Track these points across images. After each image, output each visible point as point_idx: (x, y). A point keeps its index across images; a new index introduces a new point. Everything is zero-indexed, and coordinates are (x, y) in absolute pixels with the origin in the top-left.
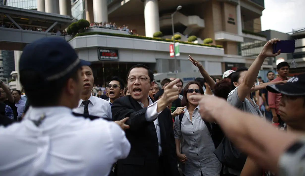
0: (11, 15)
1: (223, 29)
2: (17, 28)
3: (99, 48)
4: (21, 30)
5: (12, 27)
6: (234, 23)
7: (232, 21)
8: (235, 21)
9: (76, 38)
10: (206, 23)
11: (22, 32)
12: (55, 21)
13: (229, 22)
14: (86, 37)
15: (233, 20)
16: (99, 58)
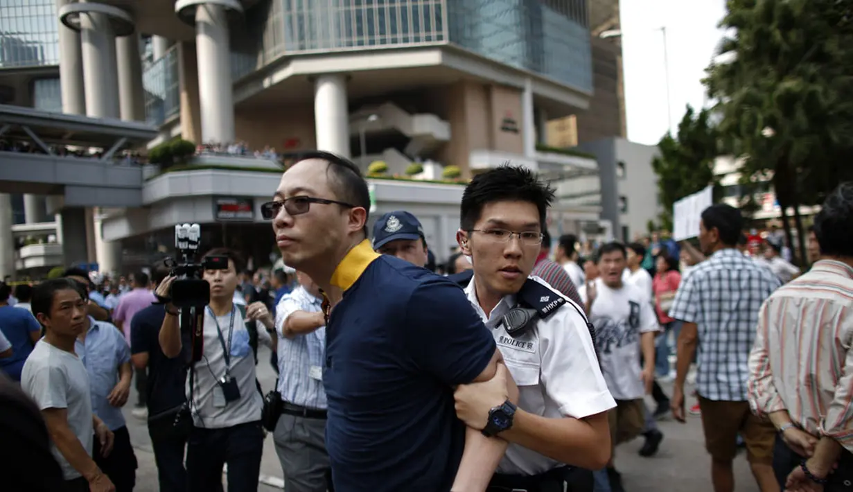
0: (33, 128)
1: (491, 146)
2: (44, 152)
3: (215, 197)
4: (53, 156)
5: (33, 152)
6: (516, 131)
7: (511, 127)
8: (518, 127)
9: (170, 178)
10: (453, 130)
11: (55, 161)
12: (121, 137)
13: (505, 129)
14: (189, 177)
15: (513, 122)
16: (216, 216)
